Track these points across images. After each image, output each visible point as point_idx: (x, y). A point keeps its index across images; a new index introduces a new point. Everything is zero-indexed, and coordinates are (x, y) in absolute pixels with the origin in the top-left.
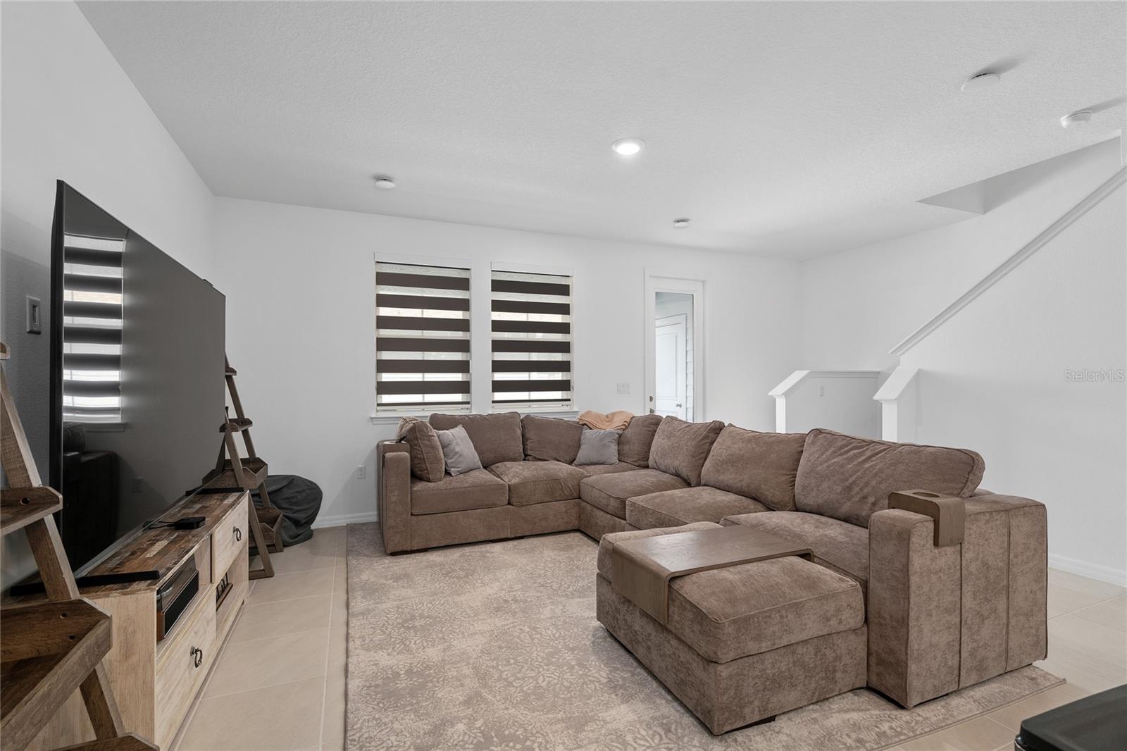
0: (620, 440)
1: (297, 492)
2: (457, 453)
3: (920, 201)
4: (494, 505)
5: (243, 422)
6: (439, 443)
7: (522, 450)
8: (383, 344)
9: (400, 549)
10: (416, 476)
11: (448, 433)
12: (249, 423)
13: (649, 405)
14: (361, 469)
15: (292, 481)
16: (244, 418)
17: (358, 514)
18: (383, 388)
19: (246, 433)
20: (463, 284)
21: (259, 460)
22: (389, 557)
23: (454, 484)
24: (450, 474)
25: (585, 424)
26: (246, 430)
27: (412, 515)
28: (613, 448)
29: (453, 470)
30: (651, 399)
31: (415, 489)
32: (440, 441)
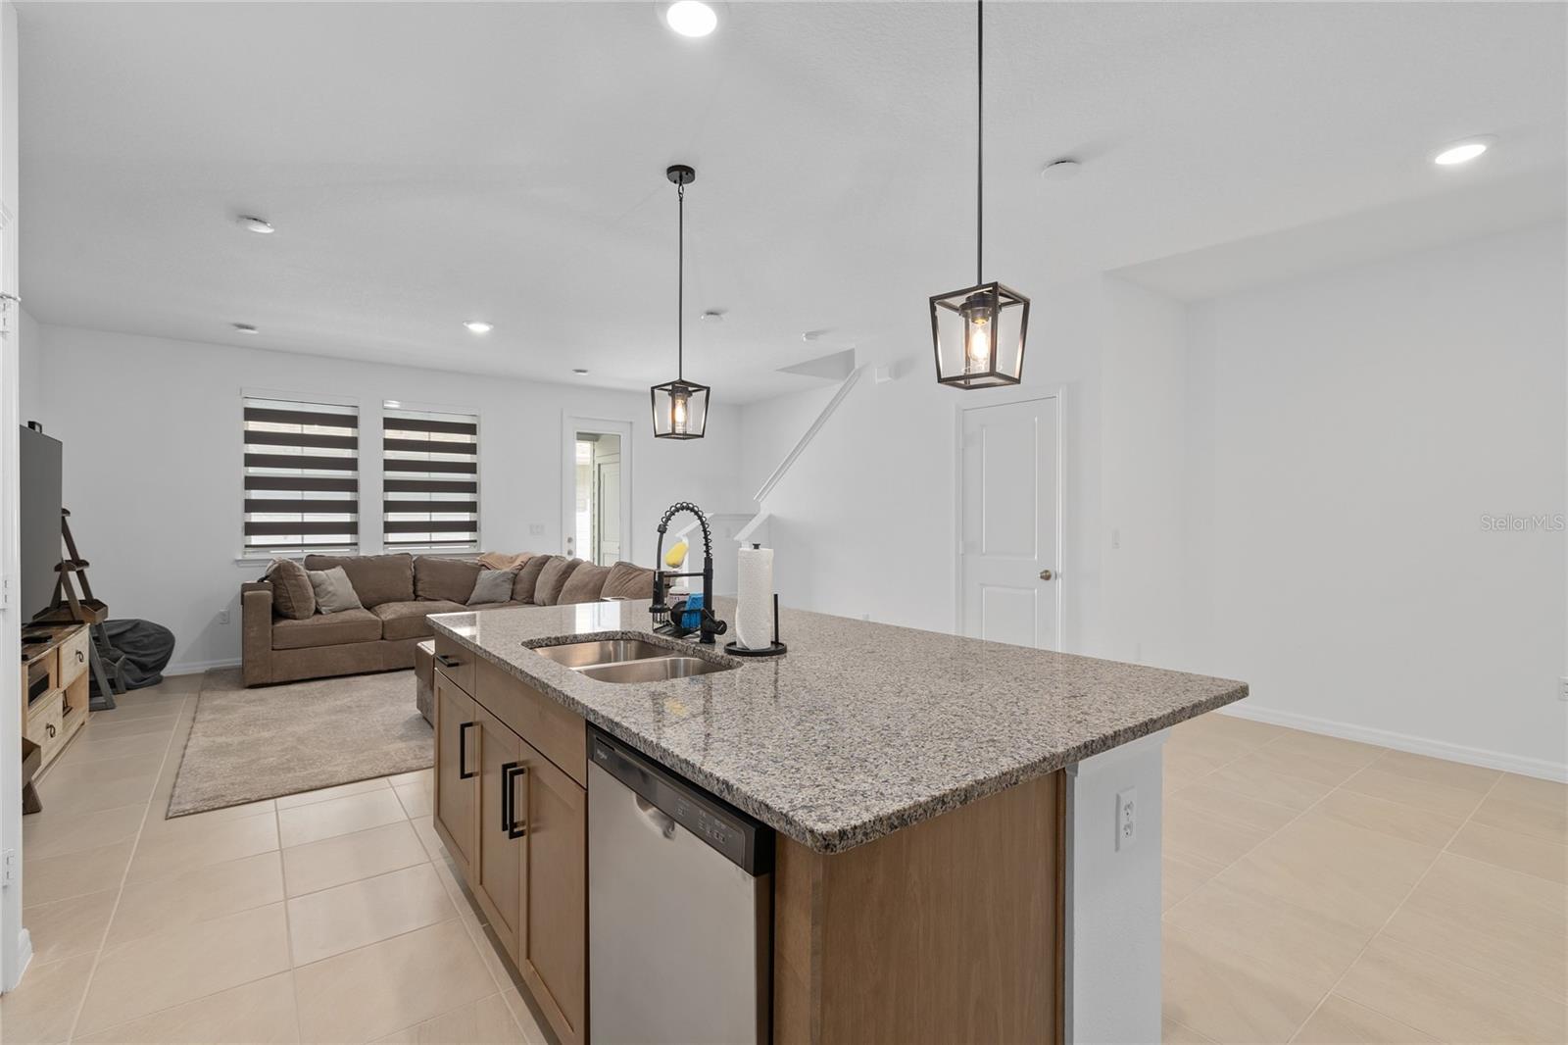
0: (515, 579)
1: (144, 636)
2: (329, 592)
3: (783, 370)
4: (366, 640)
5: (78, 563)
6: (309, 583)
7: (412, 591)
8: (251, 483)
9: (256, 682)
10: (278, 614)
11: (321, 575)
12: (86, 564)
13: (566, 547)
14: (223, 614)
15: (136, 625)
16: (79, 560)
17: (218, 661)
18: (252, 529)
19: (81, 575)
20: (351, 421)
21: (98, 602)
22: (247, 690)
23: (322, 621)
24: (321, 613)
25: (483, 565)
26: (82, 571)
27: (273, 649)
28: (508, 587)
29: (323, 609)
30: (570, 540)
31: (278, 625)
32: (311, 581)
